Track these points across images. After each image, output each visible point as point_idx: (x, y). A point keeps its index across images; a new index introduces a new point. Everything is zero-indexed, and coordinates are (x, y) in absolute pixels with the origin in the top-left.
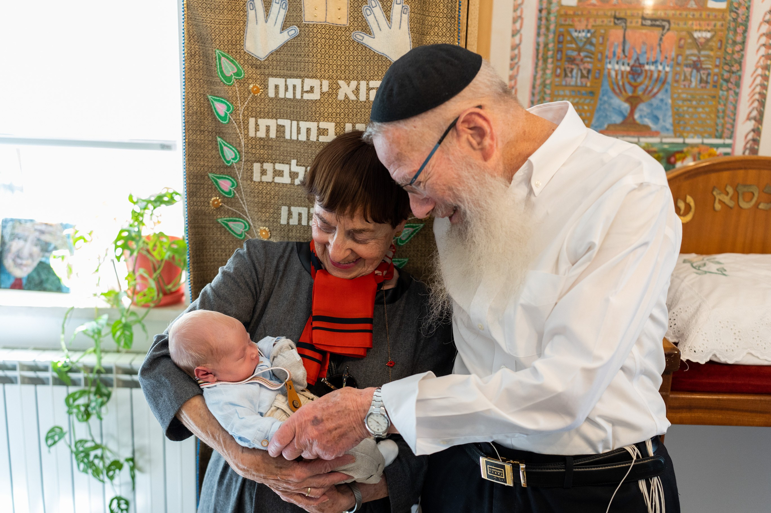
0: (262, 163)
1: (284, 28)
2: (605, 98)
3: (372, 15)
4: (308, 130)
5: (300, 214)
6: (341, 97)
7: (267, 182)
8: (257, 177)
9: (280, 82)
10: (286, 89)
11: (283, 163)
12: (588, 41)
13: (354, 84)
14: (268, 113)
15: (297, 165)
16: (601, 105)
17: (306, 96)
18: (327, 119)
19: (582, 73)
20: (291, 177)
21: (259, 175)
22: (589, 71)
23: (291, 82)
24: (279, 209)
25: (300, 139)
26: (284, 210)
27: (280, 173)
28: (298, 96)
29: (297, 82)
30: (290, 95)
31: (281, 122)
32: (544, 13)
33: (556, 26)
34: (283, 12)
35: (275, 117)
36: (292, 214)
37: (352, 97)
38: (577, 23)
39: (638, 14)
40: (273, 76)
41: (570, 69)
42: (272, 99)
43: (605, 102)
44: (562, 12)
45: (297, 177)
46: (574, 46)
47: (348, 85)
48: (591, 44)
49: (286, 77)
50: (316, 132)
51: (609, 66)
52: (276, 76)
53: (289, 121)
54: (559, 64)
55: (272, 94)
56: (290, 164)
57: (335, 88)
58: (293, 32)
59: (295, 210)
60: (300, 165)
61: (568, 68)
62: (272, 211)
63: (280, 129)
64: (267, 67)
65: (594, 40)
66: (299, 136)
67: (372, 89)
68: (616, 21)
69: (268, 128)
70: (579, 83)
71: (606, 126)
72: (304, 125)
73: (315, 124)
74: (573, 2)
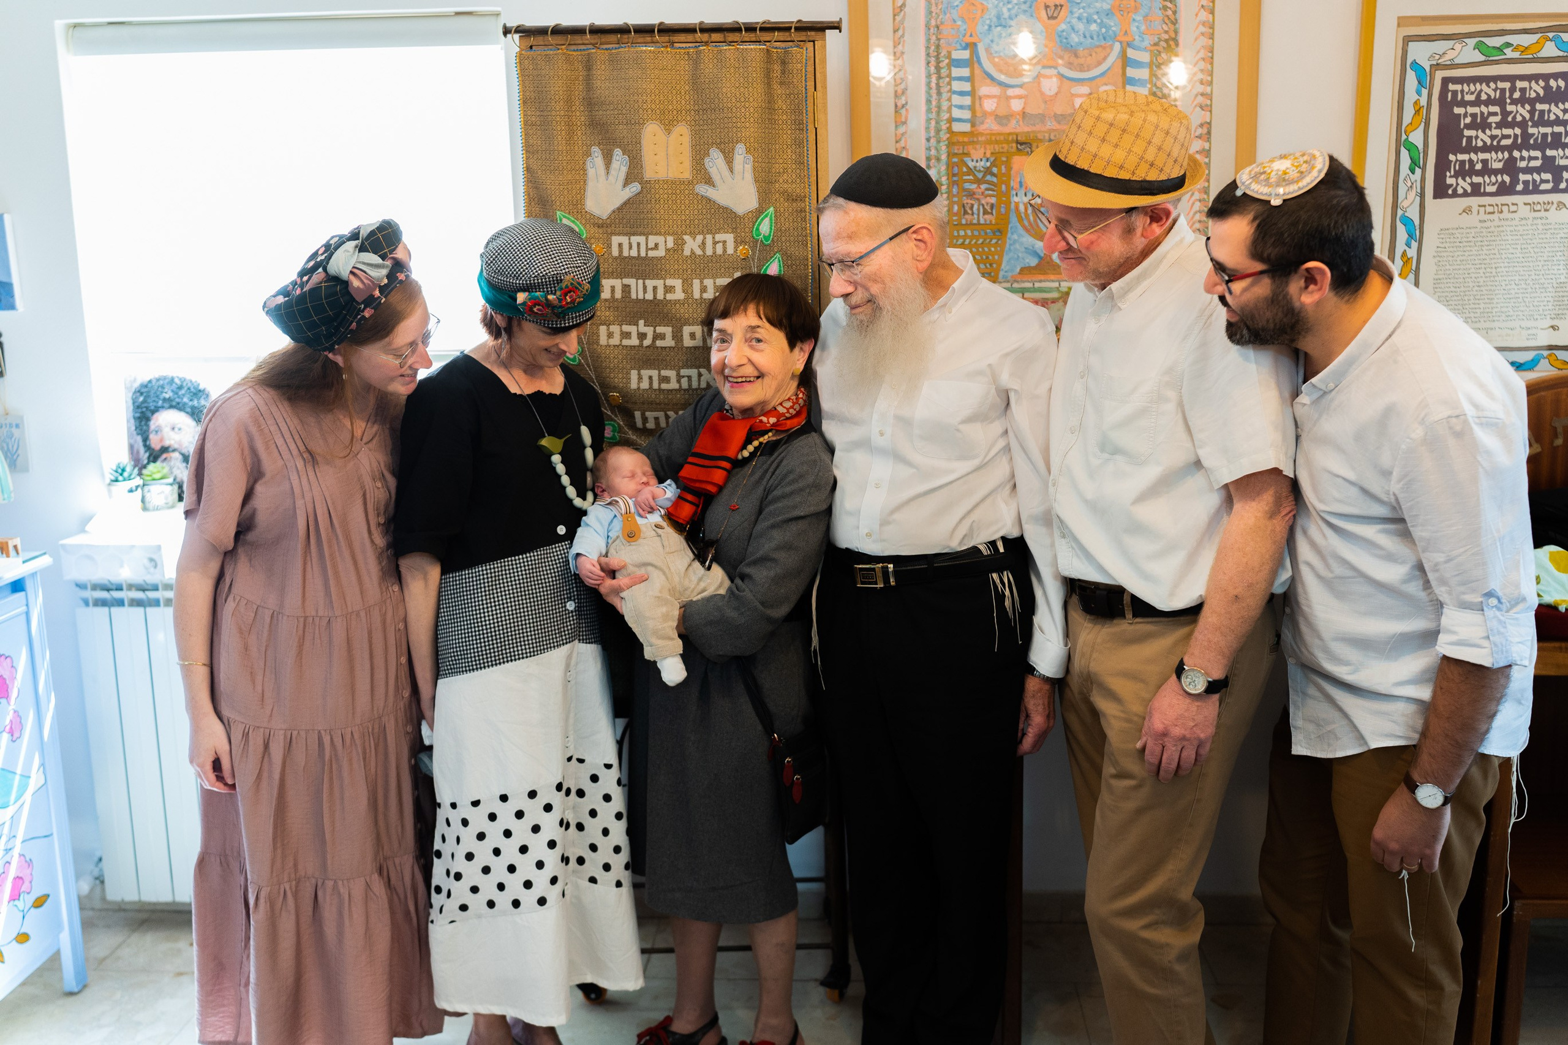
0: (608, 326)
1: (626, 183)
2: (1015, 237)
3: (715, 167)
4: (655, 288)
5: (650, 378)
6: (687, 252)
7: (614, 346)
8: (603, 340)
9: (624, 240)
10: (630, 247)
11: (630, 325)
12: (988, 171)
13: (699, 238)
14: (613, 272)
15: (645, 326)
16: (1010, 245)
17: (651, 254)
18: (673, 276)
19: (984, 209)
20: (639, 339)
21: (606, 338)
22: (992, 206)
23: (635, 239)
24: (628, 373)
25: (647, 298)
26: (634, 374)
27: (627, 335)
28: (643, 254)
29: (641, 239)
30: (634, 253)
31: (626, 281)
32: (933, 142)
33: (948, 155)
34: (624, 169)
35: (620, 276)
36: (642, 378)
37: (699, 252)
38: (972, 152)
39: (1044, 136)
40: (615, 234)
41: (969, 205)
42: (616, 258)
43: (1015, 241)
44: (955, 139)
45: (646, 339)
46: (971, 177)
47: (694, 239)
48: (993, 175)
49: (630, 234)
50: (663, 289)
51: (1016, 199)
52: (619, 234)
53: (635, 280)
54: (955, 199)
55: (615, 252)
56: (638, 325)
57: (680, 244)
58: (635, 189)
59: (645, 373)
60: (648, 326)
61: (967, 204)
62: (620, 376)
63: (626, 288)
64: (609, 226)
65: (995, 170)
66: (646, 295)
67: (718, 242)
68: (1019, 145)
69: (613, 288)
70: (982, 221)
71: (1018, 270)
72: (650, 283)
73: (662, 281)
74: (966, 127)
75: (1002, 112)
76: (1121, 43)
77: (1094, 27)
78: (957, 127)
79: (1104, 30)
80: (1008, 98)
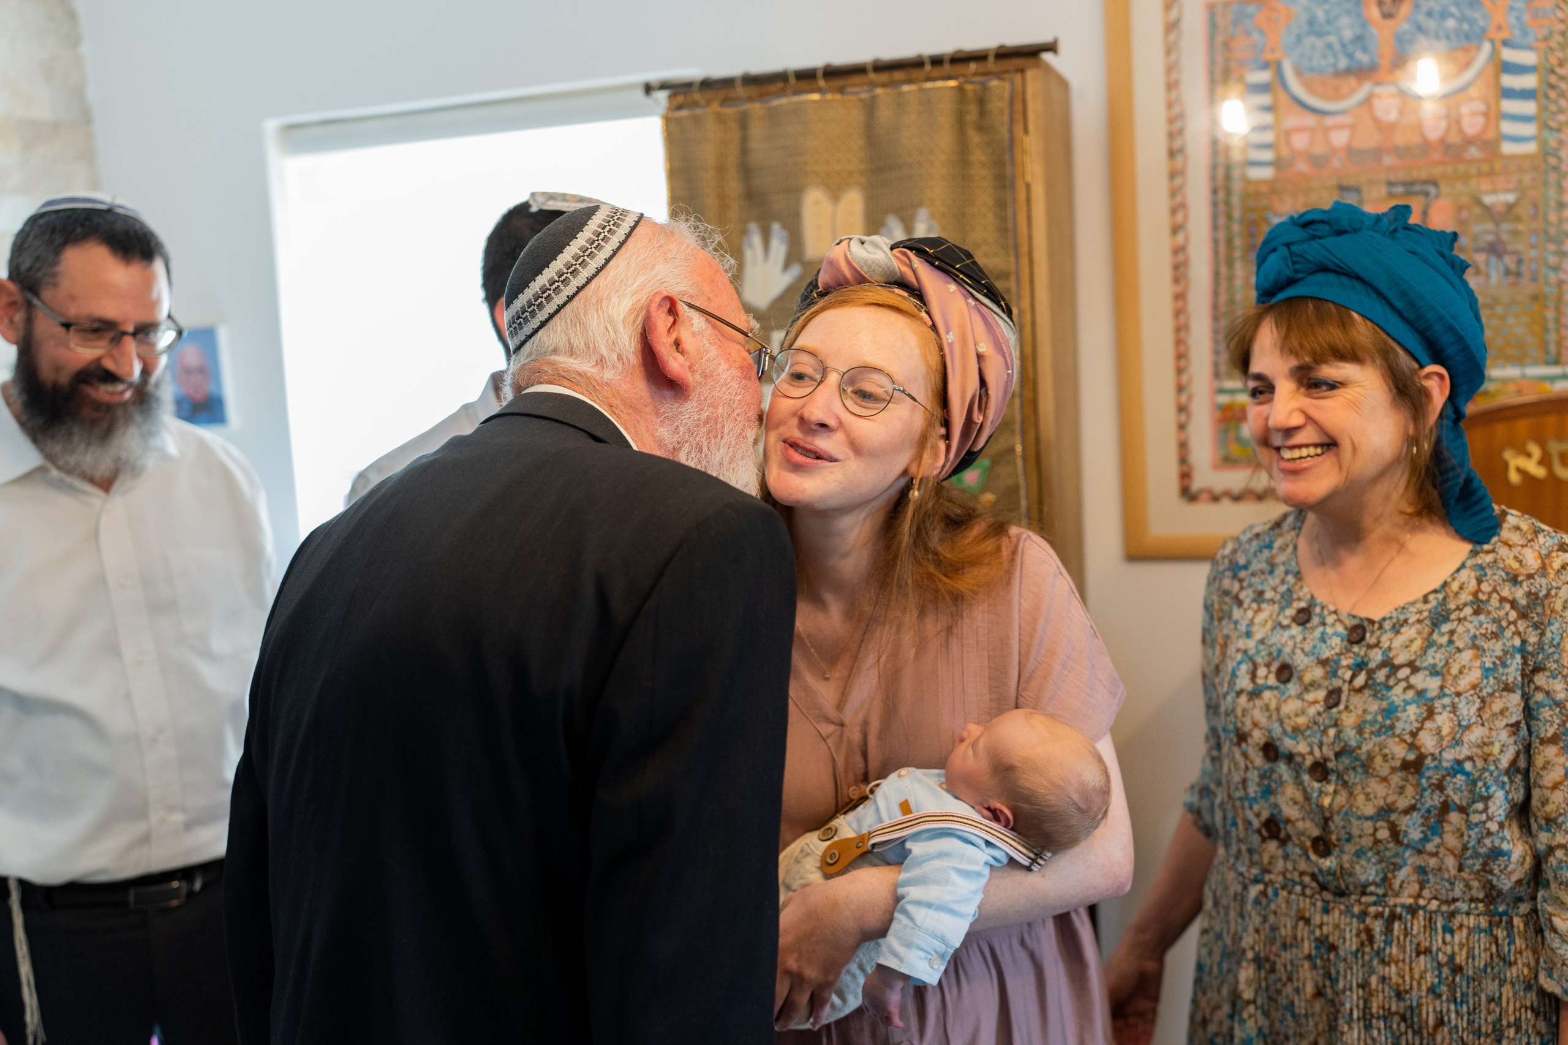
1: (786, 267)
33: (1243, 212)
34: (784, 249)
38: (1276, 205)
44: (1251, 190)
58: (796, 271)
68: (1343, 194)
74: (1267, 173)
75: (1319, 149)
76: (1492, 42)
77: (1451, 23)
78: (1255, 173)
79: (1466, 27)
80: (1327, 130)
